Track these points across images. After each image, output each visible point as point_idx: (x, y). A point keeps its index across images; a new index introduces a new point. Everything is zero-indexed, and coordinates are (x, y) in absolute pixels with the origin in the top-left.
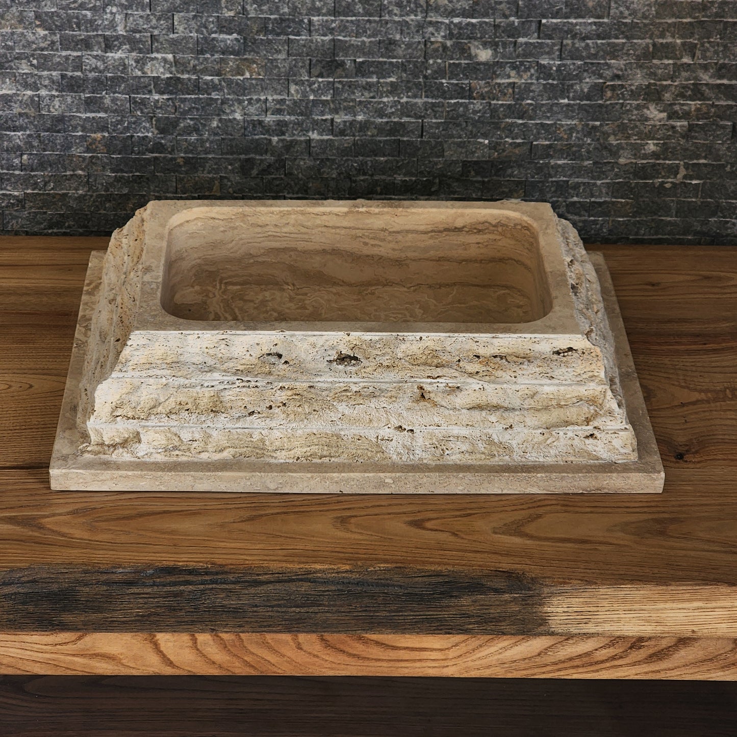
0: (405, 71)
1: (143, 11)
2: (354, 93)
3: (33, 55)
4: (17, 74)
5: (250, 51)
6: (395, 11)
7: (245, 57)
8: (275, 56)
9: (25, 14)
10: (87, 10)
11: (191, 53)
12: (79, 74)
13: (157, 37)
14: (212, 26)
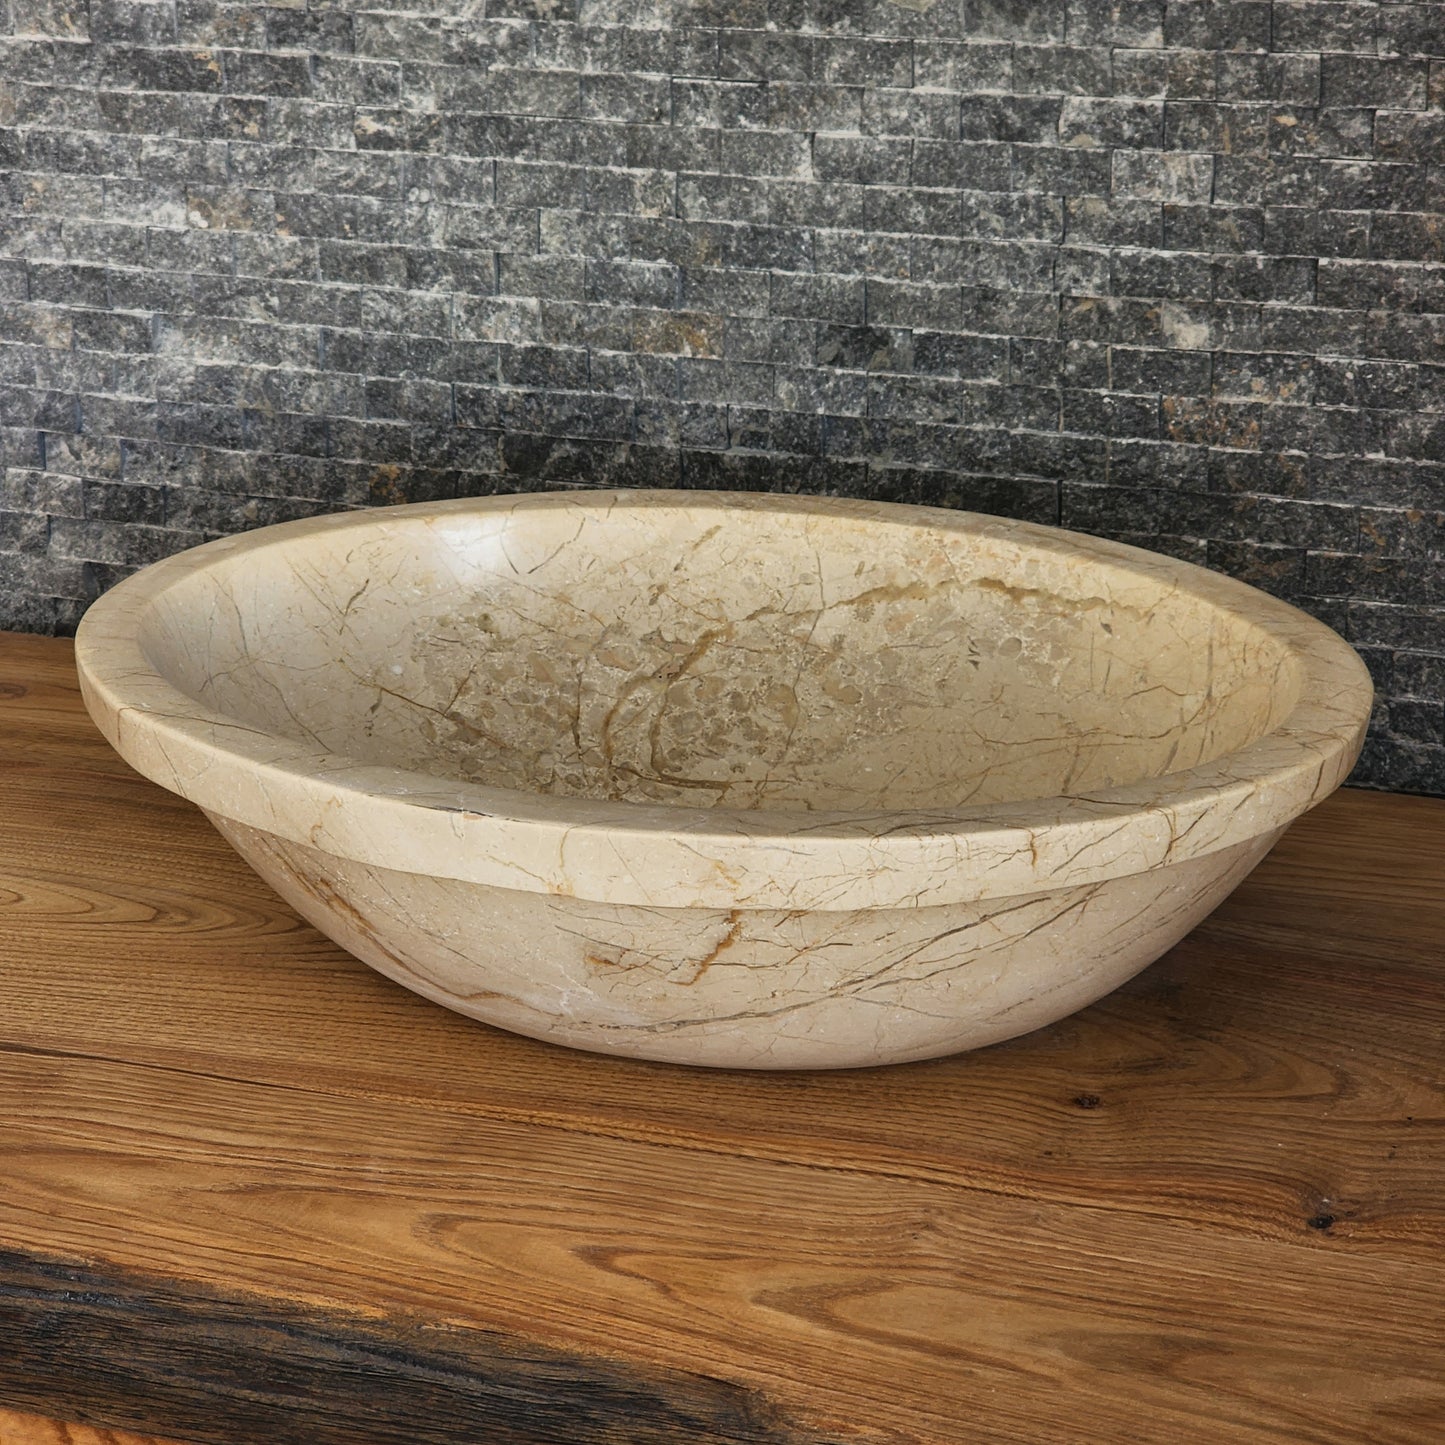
0: (1019, 363)
1: (481, 201)
2: (912, 408)
3: (270, 287)
4: (241, 326)
5: (695, 300)
6: (994, 224)
7: (684, 310)
8: (743, 312)
9: (256, 198)
10: (370, 193)
11: (573, 297)
12: (356, 331)
13: (506, 259)
14: (615, 239)
